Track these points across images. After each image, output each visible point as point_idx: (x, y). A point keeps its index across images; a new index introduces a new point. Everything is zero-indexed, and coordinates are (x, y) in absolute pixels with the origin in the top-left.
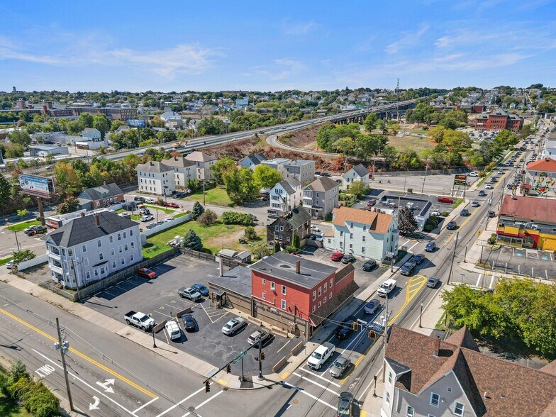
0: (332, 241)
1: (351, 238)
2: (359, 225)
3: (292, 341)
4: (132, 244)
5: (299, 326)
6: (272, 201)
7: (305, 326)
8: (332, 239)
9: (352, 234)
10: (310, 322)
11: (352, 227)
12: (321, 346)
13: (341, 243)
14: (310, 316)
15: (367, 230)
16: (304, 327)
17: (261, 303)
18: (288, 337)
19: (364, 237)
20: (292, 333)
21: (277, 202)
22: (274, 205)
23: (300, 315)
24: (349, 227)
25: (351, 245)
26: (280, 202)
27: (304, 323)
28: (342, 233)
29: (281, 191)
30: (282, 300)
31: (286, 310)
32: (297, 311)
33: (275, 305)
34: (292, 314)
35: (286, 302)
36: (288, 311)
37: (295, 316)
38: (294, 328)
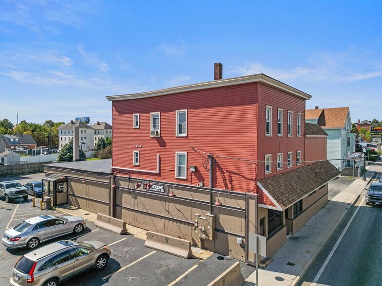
3: (203, 265)
5: (225, 221)
7: (245, 214)
10: (261, 199)
12: (312, 283)
14: (260, 177)
16: (241, 221)
17: (130, 180)
18: (191, 257)
20: (203, 248)
23: (229, 183)
27: (242, 204)
30: (176, 153)
31: (186, 180)
32: (218, 173)
33: (159, 175)
34: (204, 186)
35: (187, 156)
36: (191, 182)
37: (212, 190)
38: (209, 227)
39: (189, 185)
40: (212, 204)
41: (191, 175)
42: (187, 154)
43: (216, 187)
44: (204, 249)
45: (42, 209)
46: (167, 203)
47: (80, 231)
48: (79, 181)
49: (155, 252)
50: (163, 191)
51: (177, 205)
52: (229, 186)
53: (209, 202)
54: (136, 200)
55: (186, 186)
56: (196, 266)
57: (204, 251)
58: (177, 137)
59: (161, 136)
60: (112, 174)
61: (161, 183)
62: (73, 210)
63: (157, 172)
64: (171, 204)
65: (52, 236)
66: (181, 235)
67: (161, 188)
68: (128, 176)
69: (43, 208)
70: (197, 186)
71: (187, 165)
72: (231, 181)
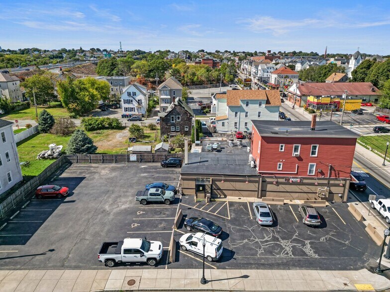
0: (226, 124)
1: (246, 116)
2: (254, 102)
4: (7, 155)
5: (333, 189)
6: (124, 105)
8: (226, 121)
9: (247, 113)
11: (247, 105)
13: (236, 123)
15: (263, 106)
16: (342, 189)
18: (327, 206)
19: (259, 113)
21: (130, 106)
22: (126, 109)
24: (244, 106)
25: (246, 123)
26: (135, 104)
27: (343, 182)
28: (236, 113)
29: (135, 94)
30: (310, 164)
31: (314, 175)
32: (333, 171)
33: (297, 174)
34: (325, 177)
36: (317, 176)
37: (329, 178)
40: (328, 184)
41: (318, 173)
42: (316, 164)
43: (331, 177)
46: (301, 186)
48: (220, 181)
51: (307, 186)
52: (338, 176)
54: (279, 187)
55: (314, 178)
58: (310, 157)
59: (300, 156)
60: (260, 175)
61: (299, 177)
64: (303, 186)
66: (309, 198)
70: (321, 177)
71: (316, 169)
72: (339, 174)
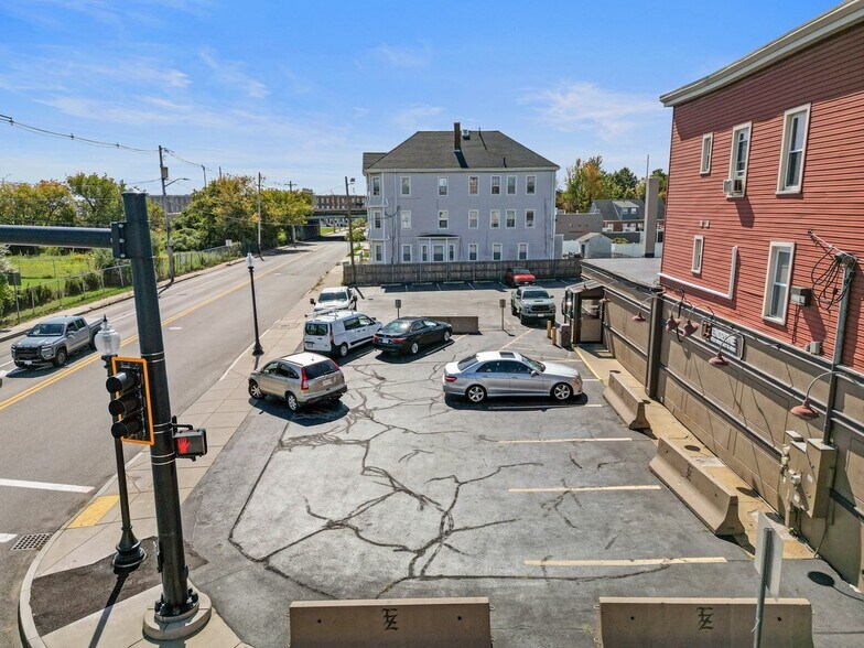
4: (531, 216)
17: (681, 309)
30: (773, 244)
31: (783, 328)
33: (732, 304)
34: (821, 353)
35: (795, 254)
36: (794, 335)
37: (836, 369)
38: (810, 478)
39: (788, 343)
40: (831, 415)
41: (797, 316)
42: (795, 249)
43: (851, 365)
44: (794, 535)
45: (555, 345)
46: (740, 384)
47: (564, 397)
49: (658, 487)
50: (734, 350)
53: (826, 405)
54: (689, 362)
55: (780, 346)
56: (722, 559)
57: (796, 539)
58: (779, 197)
59: (746, 195)
60: (655, 290)
61: (733, 326)
62: (600, 357)
63: (728, 296)
64: (748, 389)
65: (510, 392)
67: (732, 340)
68: (679, 299)
69: (558, 343)
70: (804, 351)
71: (791, 284)
